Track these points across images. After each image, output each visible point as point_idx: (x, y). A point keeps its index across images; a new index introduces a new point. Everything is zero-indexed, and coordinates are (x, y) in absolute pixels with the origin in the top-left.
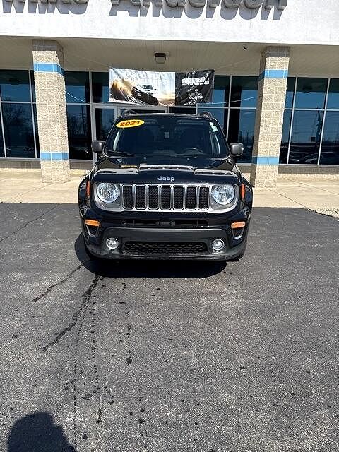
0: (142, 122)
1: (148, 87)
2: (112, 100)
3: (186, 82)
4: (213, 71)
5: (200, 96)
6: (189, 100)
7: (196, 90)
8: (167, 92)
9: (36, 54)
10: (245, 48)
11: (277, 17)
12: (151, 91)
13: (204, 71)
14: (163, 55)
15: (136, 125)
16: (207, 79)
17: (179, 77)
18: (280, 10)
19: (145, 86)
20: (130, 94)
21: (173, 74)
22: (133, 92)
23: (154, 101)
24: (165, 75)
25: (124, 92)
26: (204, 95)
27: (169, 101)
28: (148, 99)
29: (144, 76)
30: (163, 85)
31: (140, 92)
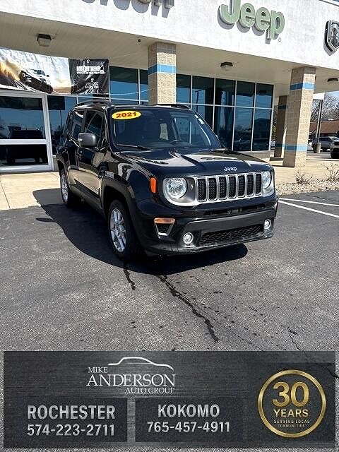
0: (138, 114)
3: (81, 70)
4: (107, 61)
5: (96, 85)
6: (86, 90)
7: (92, 79)
8: (62, 80)
10: (139, 41)
11: (165, 15)
12: (43, 77)
13: (98, 60)
14: (48, 37)
15: (133, 117)
16: (102, 69)
17: (74, 64)
18: (167, 9)
19: (35, 71)
20: (17, 79)
21: (66, 60)
22: (21, 76)
23: (48, 89)
24: (57, 59)
25: (9, 75)
26: (100, 85)
27: (65, 90)
28: (41, 86)
29: (32, 59)
30: (56, 71)
31: (31, 77)
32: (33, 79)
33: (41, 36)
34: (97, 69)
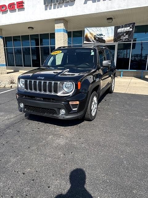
1: (101, 35)
2: (85, 42)
3: (119, 30)
4: (134, 23)
5: (127, 37)
6: (121, 39)
7: (125, 34)
8: (110, 36)
9: (56, 25)
12: (102, 36)
13: (129, 24)
14: (111, 19)
17: (117, 28)
21: (113, 27)
22: (94, 38)
23: (104, 41)
24: (109, 28)
25: (90, 38)
26: (129, 36)
27: (111, 41)
28: (101, 40)
29: (99, 30)
30: (108, 33)
31: (97, 37)
32: (98, 38)
33: (108, 19)
34: (128, 29)
